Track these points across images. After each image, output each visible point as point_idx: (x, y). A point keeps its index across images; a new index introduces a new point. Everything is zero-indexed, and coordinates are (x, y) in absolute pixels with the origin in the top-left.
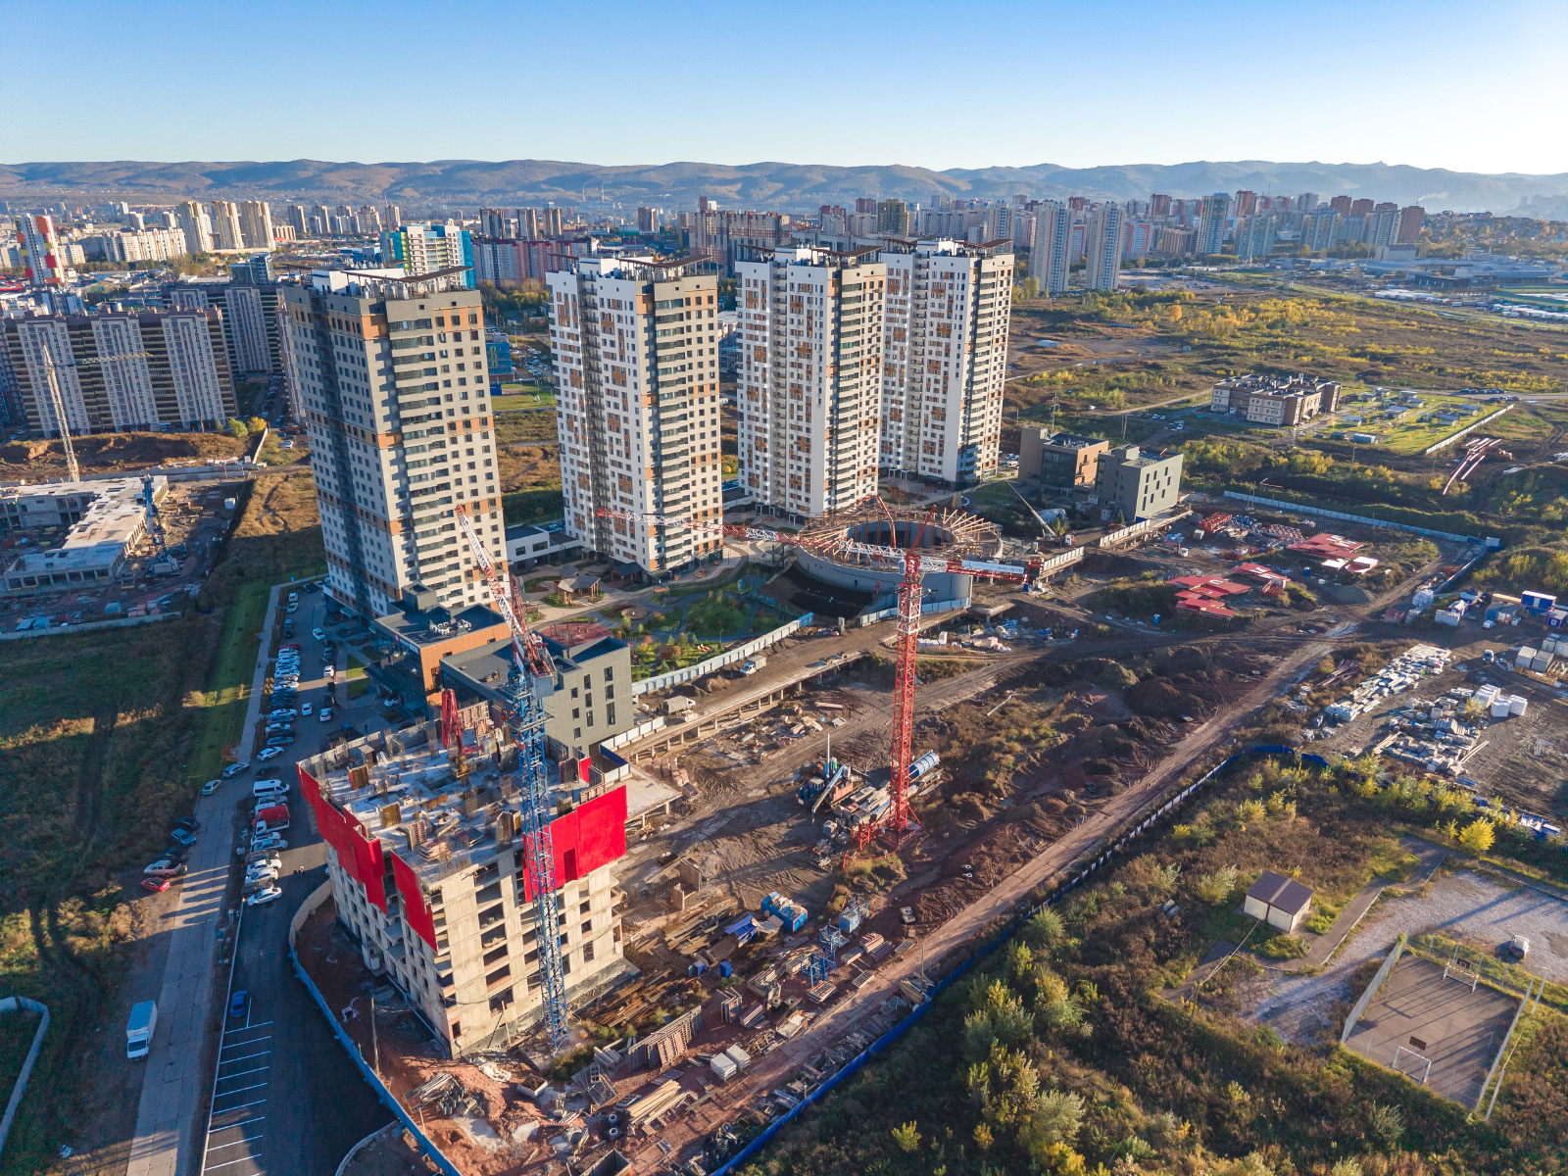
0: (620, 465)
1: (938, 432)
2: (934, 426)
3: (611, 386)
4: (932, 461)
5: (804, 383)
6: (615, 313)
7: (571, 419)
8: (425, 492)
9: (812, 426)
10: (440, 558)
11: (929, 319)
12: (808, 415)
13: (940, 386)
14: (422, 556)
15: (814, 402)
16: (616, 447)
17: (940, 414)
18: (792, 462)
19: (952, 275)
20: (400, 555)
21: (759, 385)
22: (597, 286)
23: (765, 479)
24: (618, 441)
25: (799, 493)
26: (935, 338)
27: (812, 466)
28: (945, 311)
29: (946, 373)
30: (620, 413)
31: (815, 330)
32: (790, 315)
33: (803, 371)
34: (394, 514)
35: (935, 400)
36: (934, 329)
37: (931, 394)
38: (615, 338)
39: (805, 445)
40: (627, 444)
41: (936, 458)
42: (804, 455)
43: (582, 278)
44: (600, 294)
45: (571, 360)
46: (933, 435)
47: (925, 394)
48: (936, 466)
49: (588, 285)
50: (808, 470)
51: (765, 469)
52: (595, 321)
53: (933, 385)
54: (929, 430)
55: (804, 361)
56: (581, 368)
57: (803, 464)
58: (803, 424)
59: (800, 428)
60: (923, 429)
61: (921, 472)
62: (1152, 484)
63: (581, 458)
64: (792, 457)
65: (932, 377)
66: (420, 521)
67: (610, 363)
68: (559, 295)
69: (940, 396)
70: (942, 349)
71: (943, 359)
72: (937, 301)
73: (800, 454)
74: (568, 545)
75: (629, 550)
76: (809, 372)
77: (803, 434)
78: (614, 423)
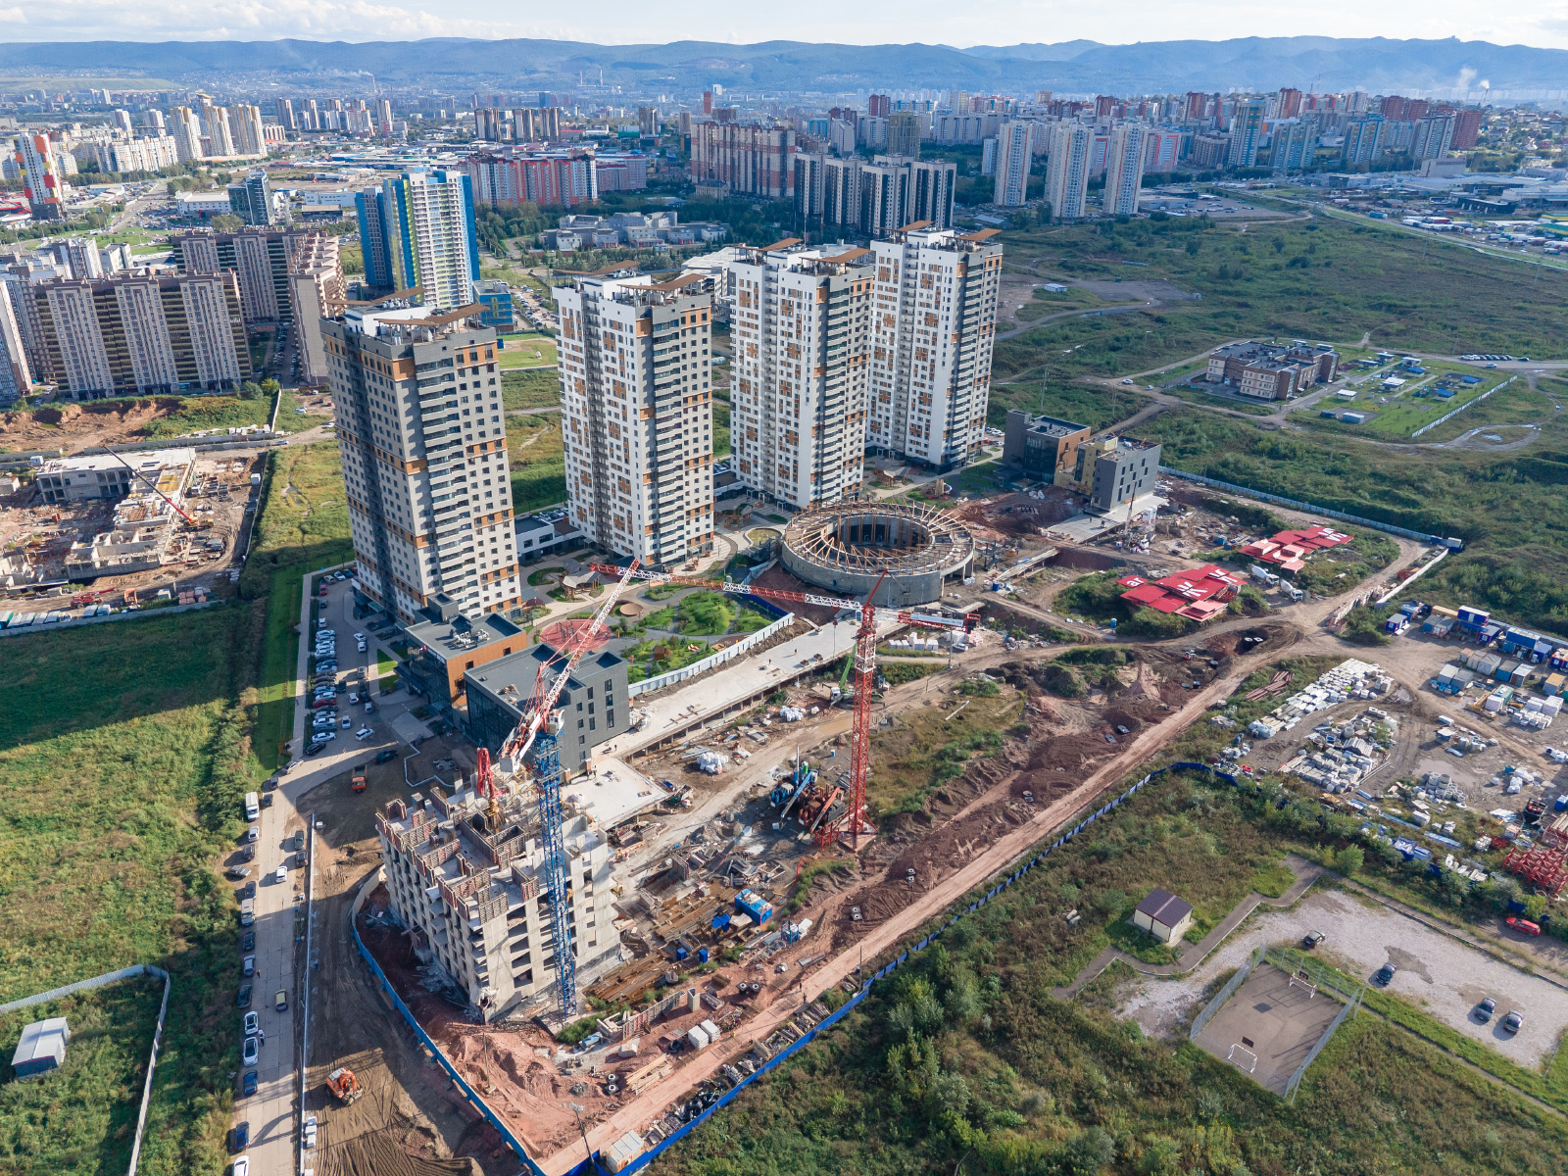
0: (620, 469)
1: (925, 417)
2: (920, 411)
3: (612, 398)
4: (918, 444)
5: (793, 380)
6: (617, 333)
8: (447, 509)
9: (800, 421)
10: (459, 566)
11: (918, 308)
12: (797, 411)
13: (927, 373)
14: (444, 565)
15: (802, 400)
16: (616, 453)
17: (926, 399)
18: (781, 452)
19: (939, 268)
20: (425, 568)
21: (752, 378)
22: (599, 306)
23: (756, 466)
24: (618, 448)
25: (787, 482)
26: (922, 327)
27: (799, 458)
28: (932, 302)
29: (933, 361)
30: (620, 422)
31: (804, 333)
32: (781, 318)
33: (792, 370)
34: (420, 532)
35: (923, 385)
36: (922, 318)
37: (919, 379)
38: (616, 355)
39: (793, 438)
40: (626, 451)
41: (922, 440)
42: (791, 447)
43: (586, 297)
44: (603, 314)
45: (575, 369)
46: (920, 419)
47: (913, 379)
48: (922, 448)
49: (591, 304)
50: (795, 463)
51: (756, 457)
52: (597, 337)
53: (920, 372)
54: (916, 413)
55: (793, 361)
56: (585, 378)
57: (791, 456)
58: (792, 419)
59: (788, 423)
60: (910, 412)
61: (907, 453)
62: (1129, 474)
63: (584, 458)
64: (781, 448)
65: (920, 363)
66: (442, 535)
67: (612, 377)
68: (564, 310)
69: (927, 382)
70: (930, 338)
71: (930, 347)
72: (925, 292)
73: (788, 446)
75: (626, 544)
76: (798, 372)
77: (792, 428)
78: (615, 431)
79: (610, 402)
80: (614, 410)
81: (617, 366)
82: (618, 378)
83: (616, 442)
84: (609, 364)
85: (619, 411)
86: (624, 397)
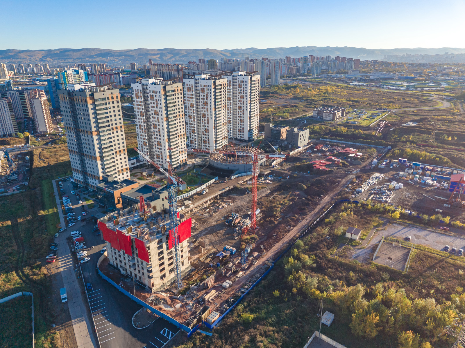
0: (157, 138)
1: (242, 126)
2: (241, 124)
3: (154, 116)
4: (241, 134)
5: (206, 113)
6: (154, 94)
7: (140, 126)
8: (106, 148)
9: (209, 125)
10: (111, 167)
11: (238, 94)
12: (208, 122)
13: (242, 113)
14: (106, 167)
15: (209, 118)
16: (156, 133)
17: (242, 121)
18: (204, 136)
19: (243, 81)
20: (100, 167)
21: (192, 114)
22: (148, 87)
23: (195, 141)
24: (157, 132)
25: (206, 145)
26: (239, 99)
27: (210, 137)
28: (242, 92)
29: (243, 109)
30: (157, 123)
31: (209, 98)
32: (200, 94)
33: (206, 110)
34: (98, 155)
35: (241, 117)
36: (239, 97)
37: (239, 115)
38: (155, 101)
39: (207, 131)
40: (159, 132)
41: (242, 133)
42: (207, 134)
43: (143, 85)
44: (149, 89)
45: (140, 109)
46: (241, 127)
47: (237, 115)
48: (242, 136)
49: (145, 87)
50: (208, 138)
51: (195, 139)
52: (147, 97)
53: (240, 113)
55: (206, 107)
56: (144, 111)
57: (207, 136)
58: (206, 125)
59: (205, 126)
60: (237, 125)
61: (238, 138)
62: (302, 137)
63: (144, 137)
64: (203, 135)
65: (239, 110)
66: (105, 156)
67: (153, 109)
68: (136, 90)
69: (242, 116)
70: (242, 103)
71: (242, 105)
72: (240, 89)
73: (206, 133)
74: (141, 163)
75: (161, 163)
76: (207, 110)
77: (206, 128)
78: (155, 126)
83: (155, 130)
84: (152, 105)
85: (156, 120)
86: (158, 115)
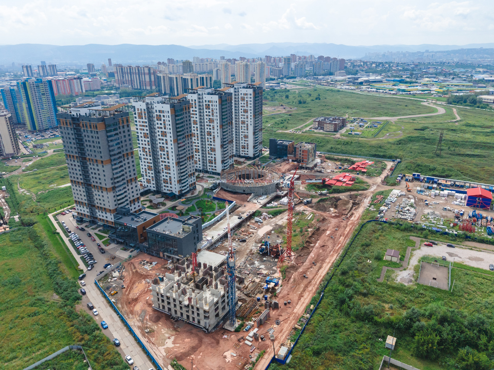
2: (245, 141)
5: (212, 131)
6: (162, 114)
7: (144, 148)
8: (118, 177)
9: (216, 144)
11: (240, 108)
12: (214, 141)
13: (246, 128)
14: (118, 198)
15: (216, 136)
16: (163, 156)
17: (246, 137)
22: (153, 106)
23: (199, 161)
25: (212, 165)
26: (243, 114)
27: (216, 156)
28: (245, 105)
29: (247, 124)
30: (165, 145)
31: (215, 114)
32: (205, 110)
33: (211, 127)
35: (244, 132)
38: (162, 122)
39: (213, 150)
40: (168, 155)
41: (246, 150)
43: (147, 104)
44: (155, 109)
45: (144, 130)
47: (241, 131)
49: (150, 106)
51: (199, 158)
52: (153, 117)
53: (243, 128)
55: (211, 124)
57: (213, 156)
58: (212, 143)
60: (241, 142)
61: (241, 155)
63: (149, 161)
64: (209, 154)
65: (243, 125)
66: (117, 187)
67: (160, 130)
68: (138, 109)
70: (245, 117)
71: (246, 120)
72: (242, 102)
73: (212, 153)
74: (146, 189)
75: (169, 188)
77: (213, 146)
78: (162, 149)
79: (160, 139)
80: (161, 142)
81: (162, 126)
82: (163, 130)
83: (163, 153)
84: (159, 126)
85: (164, 141)
86: (166, 136)
